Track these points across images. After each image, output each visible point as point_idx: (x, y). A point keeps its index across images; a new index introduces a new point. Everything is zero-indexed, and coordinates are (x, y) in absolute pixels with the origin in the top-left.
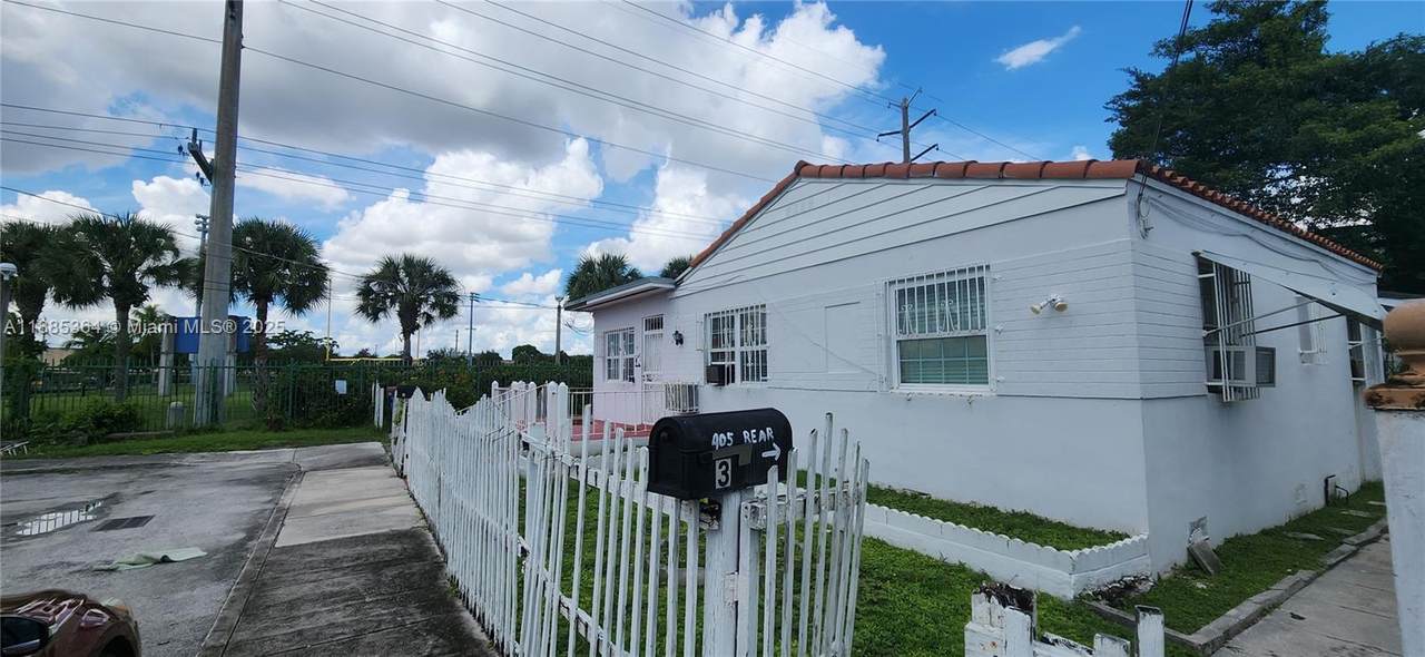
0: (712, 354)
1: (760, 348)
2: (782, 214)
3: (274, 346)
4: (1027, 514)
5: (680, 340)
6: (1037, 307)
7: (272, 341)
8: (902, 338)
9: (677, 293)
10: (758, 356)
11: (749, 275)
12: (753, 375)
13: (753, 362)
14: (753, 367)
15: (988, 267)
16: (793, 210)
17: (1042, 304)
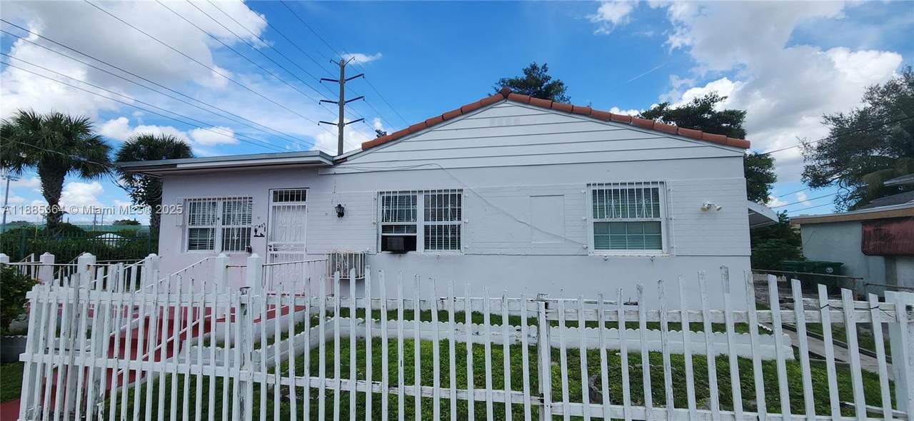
0: (384, 226)
1: (451, 223)
2: (486, 123)
5: (341, 212)
6: (706, 208)
10: (447, 229)
12: (440, 245)
13: (440, 234)
14: (440, 238)
15: (661, 182)
16: (497, 122)
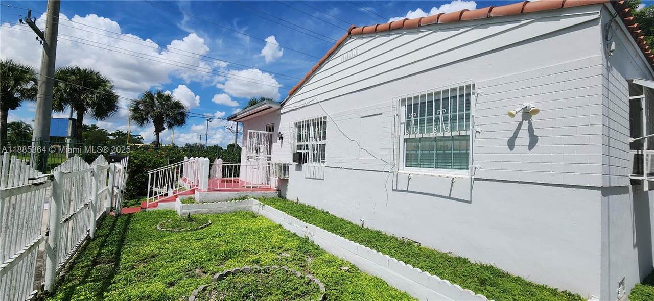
0: (298, 146)
1: (322, 142)
2: (339, 60)
3: (111, 137)
4: (491, 267)
5: (280, 137)
6: (514, 113)
7: (111, 135)
8: (407, 137)
9: (282, 111)
10: (320, 147)
11: (319, 99)
12: (316, 159)
13: (317, 150)
14: (317, 154)
15: (474, 85)
16: (345, 57)
17: (517, 110)
